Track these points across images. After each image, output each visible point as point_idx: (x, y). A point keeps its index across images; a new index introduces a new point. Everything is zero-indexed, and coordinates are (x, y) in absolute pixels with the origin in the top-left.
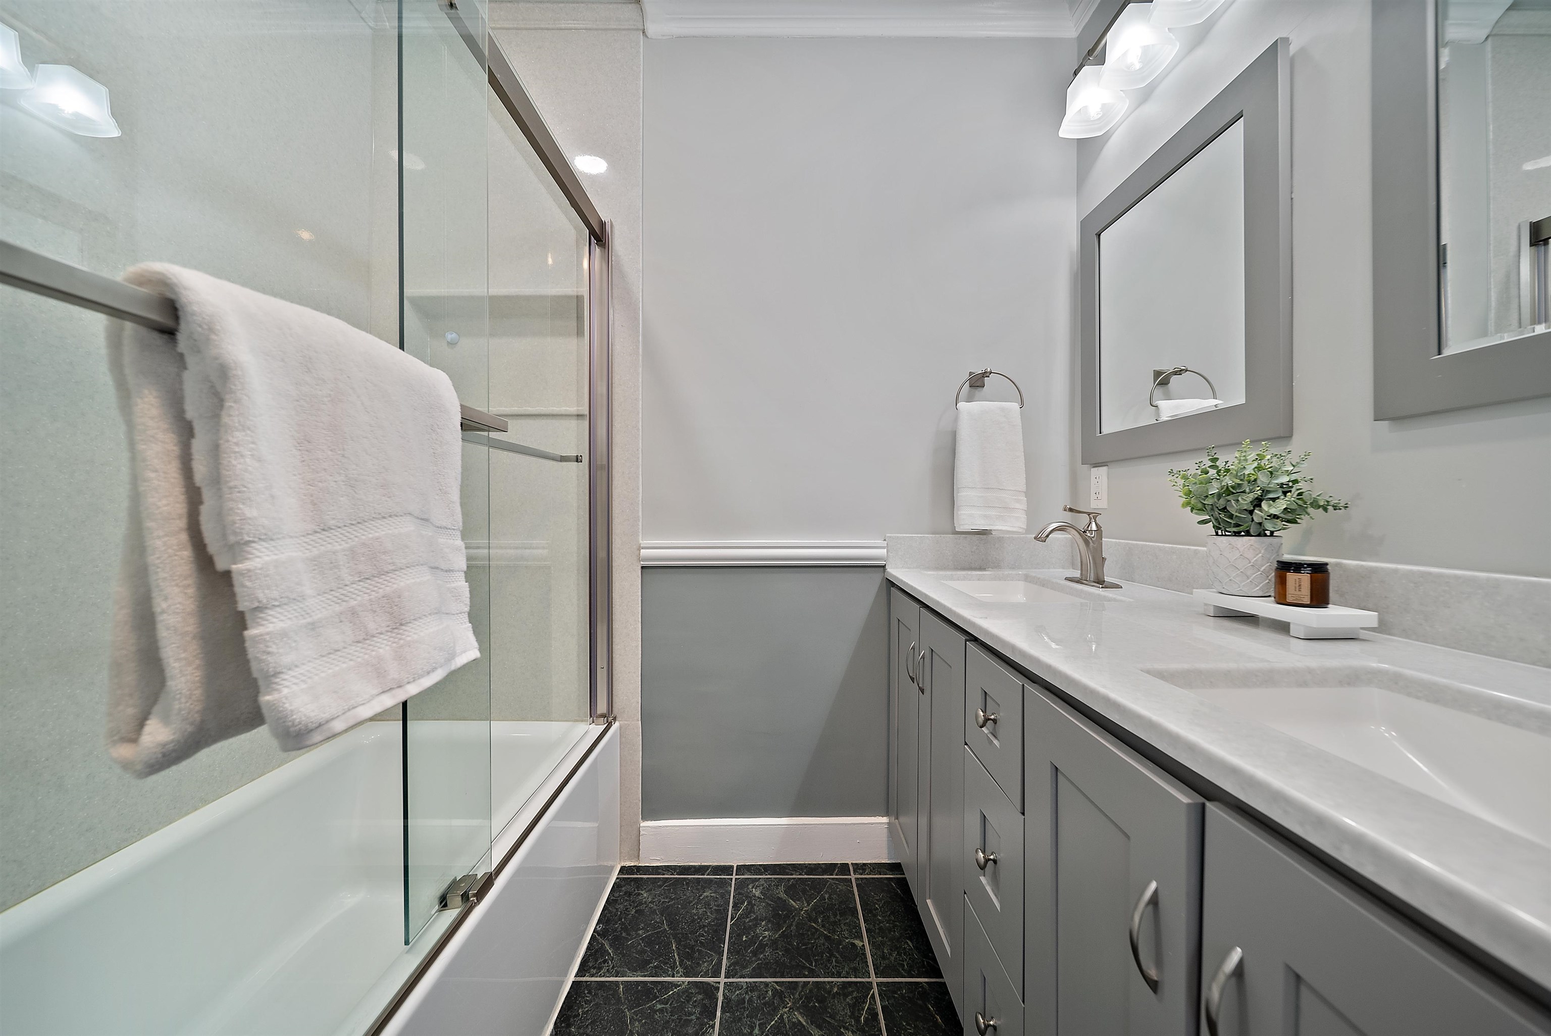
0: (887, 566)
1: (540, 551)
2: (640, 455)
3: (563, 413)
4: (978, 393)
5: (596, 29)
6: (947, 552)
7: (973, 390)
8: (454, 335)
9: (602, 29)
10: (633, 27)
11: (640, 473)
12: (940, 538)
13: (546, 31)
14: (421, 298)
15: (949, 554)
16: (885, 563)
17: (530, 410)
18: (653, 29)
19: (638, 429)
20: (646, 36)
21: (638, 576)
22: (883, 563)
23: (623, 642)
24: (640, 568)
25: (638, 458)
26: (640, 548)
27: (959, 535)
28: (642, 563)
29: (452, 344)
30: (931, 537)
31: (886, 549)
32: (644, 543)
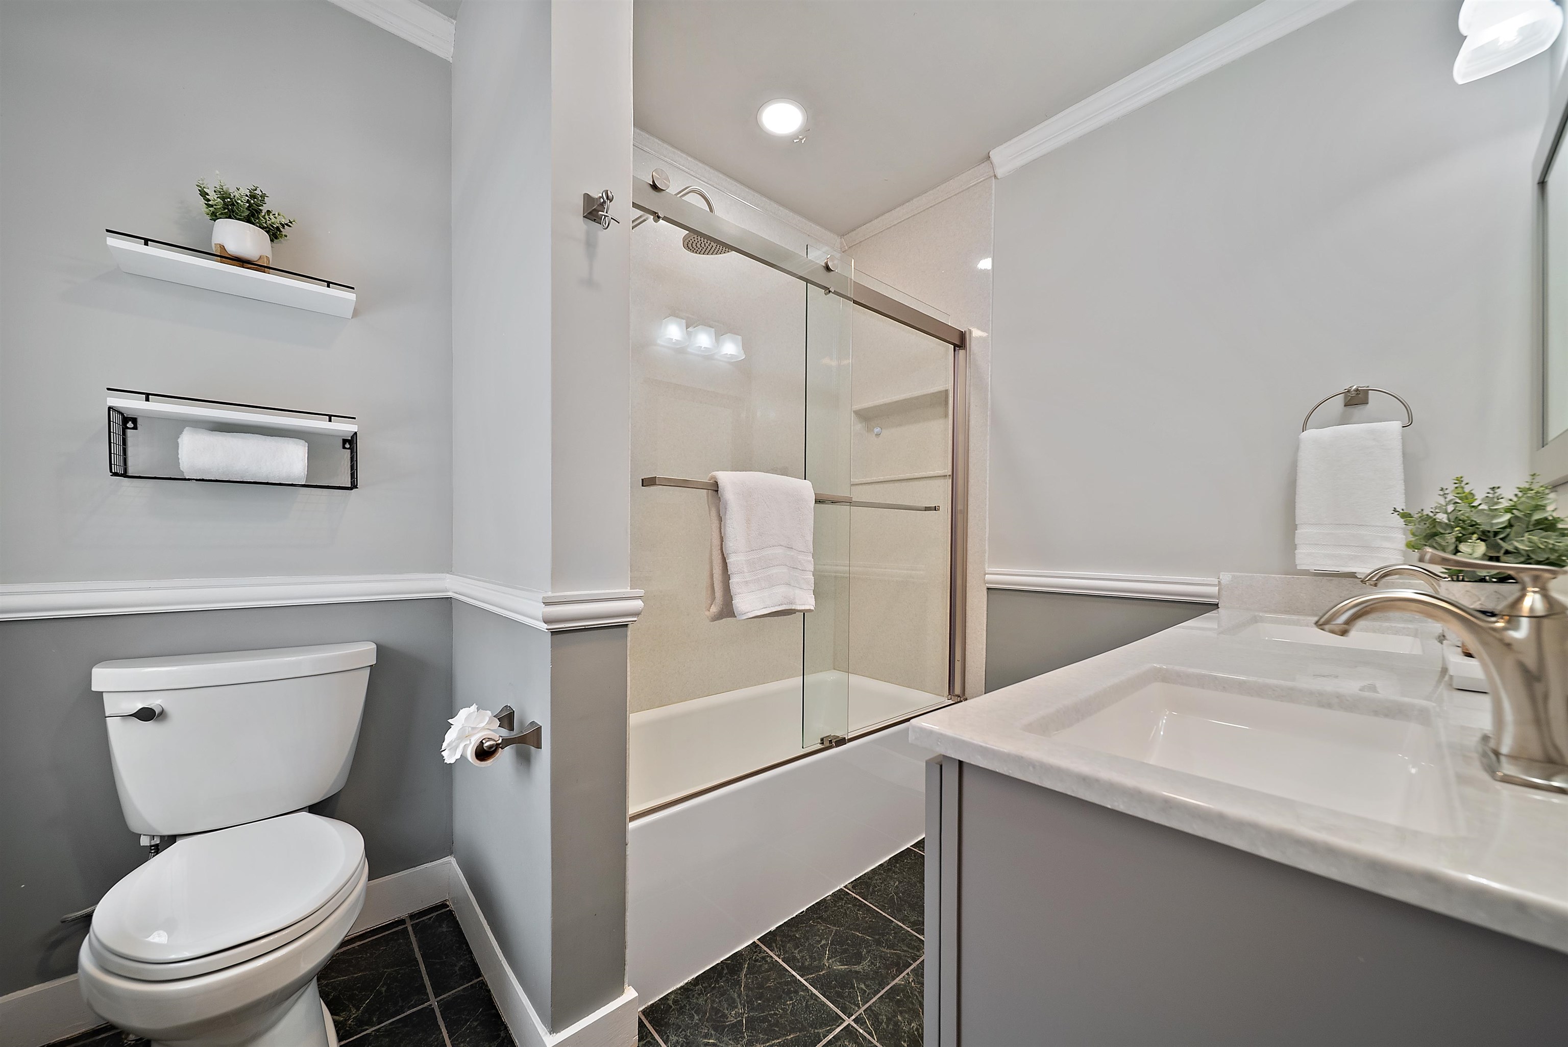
0: (1219, 605)
1: (922, 572)
2: (988, 503)
3: (936, 475)
4: (1358, 411)
5: (963, 191)
6: (1302, 595)
7: (1349, 409)
8: (879, 429)
9: (966, 189)
10: (987, 177)
11: (987, 516)
12: (1293, 579)
13: (930, 209)
14: (860, 410)
15: (1305, 597)
16: (1218, 601)
17: (917, 475)
18: (1000, 172)
19: (986, 483)
20: (997, 179)
21: (984, 595)
22: (1215, 601)
23: (973, 643)
24: (985, 589)
25: (986, 505)
26: (985, 574)
27: (1321, 578)
28: (987, 585)
29: (878, 435)
30: (1280, 578)
31: (1218, 587)
32: (988, 570)
